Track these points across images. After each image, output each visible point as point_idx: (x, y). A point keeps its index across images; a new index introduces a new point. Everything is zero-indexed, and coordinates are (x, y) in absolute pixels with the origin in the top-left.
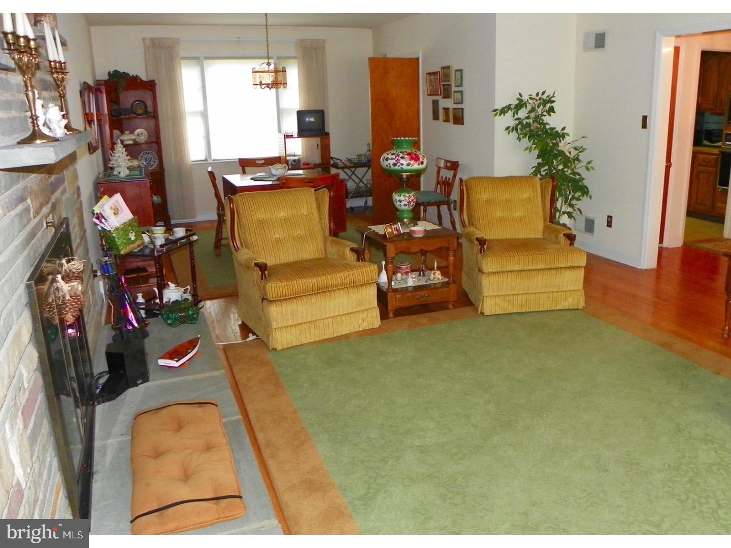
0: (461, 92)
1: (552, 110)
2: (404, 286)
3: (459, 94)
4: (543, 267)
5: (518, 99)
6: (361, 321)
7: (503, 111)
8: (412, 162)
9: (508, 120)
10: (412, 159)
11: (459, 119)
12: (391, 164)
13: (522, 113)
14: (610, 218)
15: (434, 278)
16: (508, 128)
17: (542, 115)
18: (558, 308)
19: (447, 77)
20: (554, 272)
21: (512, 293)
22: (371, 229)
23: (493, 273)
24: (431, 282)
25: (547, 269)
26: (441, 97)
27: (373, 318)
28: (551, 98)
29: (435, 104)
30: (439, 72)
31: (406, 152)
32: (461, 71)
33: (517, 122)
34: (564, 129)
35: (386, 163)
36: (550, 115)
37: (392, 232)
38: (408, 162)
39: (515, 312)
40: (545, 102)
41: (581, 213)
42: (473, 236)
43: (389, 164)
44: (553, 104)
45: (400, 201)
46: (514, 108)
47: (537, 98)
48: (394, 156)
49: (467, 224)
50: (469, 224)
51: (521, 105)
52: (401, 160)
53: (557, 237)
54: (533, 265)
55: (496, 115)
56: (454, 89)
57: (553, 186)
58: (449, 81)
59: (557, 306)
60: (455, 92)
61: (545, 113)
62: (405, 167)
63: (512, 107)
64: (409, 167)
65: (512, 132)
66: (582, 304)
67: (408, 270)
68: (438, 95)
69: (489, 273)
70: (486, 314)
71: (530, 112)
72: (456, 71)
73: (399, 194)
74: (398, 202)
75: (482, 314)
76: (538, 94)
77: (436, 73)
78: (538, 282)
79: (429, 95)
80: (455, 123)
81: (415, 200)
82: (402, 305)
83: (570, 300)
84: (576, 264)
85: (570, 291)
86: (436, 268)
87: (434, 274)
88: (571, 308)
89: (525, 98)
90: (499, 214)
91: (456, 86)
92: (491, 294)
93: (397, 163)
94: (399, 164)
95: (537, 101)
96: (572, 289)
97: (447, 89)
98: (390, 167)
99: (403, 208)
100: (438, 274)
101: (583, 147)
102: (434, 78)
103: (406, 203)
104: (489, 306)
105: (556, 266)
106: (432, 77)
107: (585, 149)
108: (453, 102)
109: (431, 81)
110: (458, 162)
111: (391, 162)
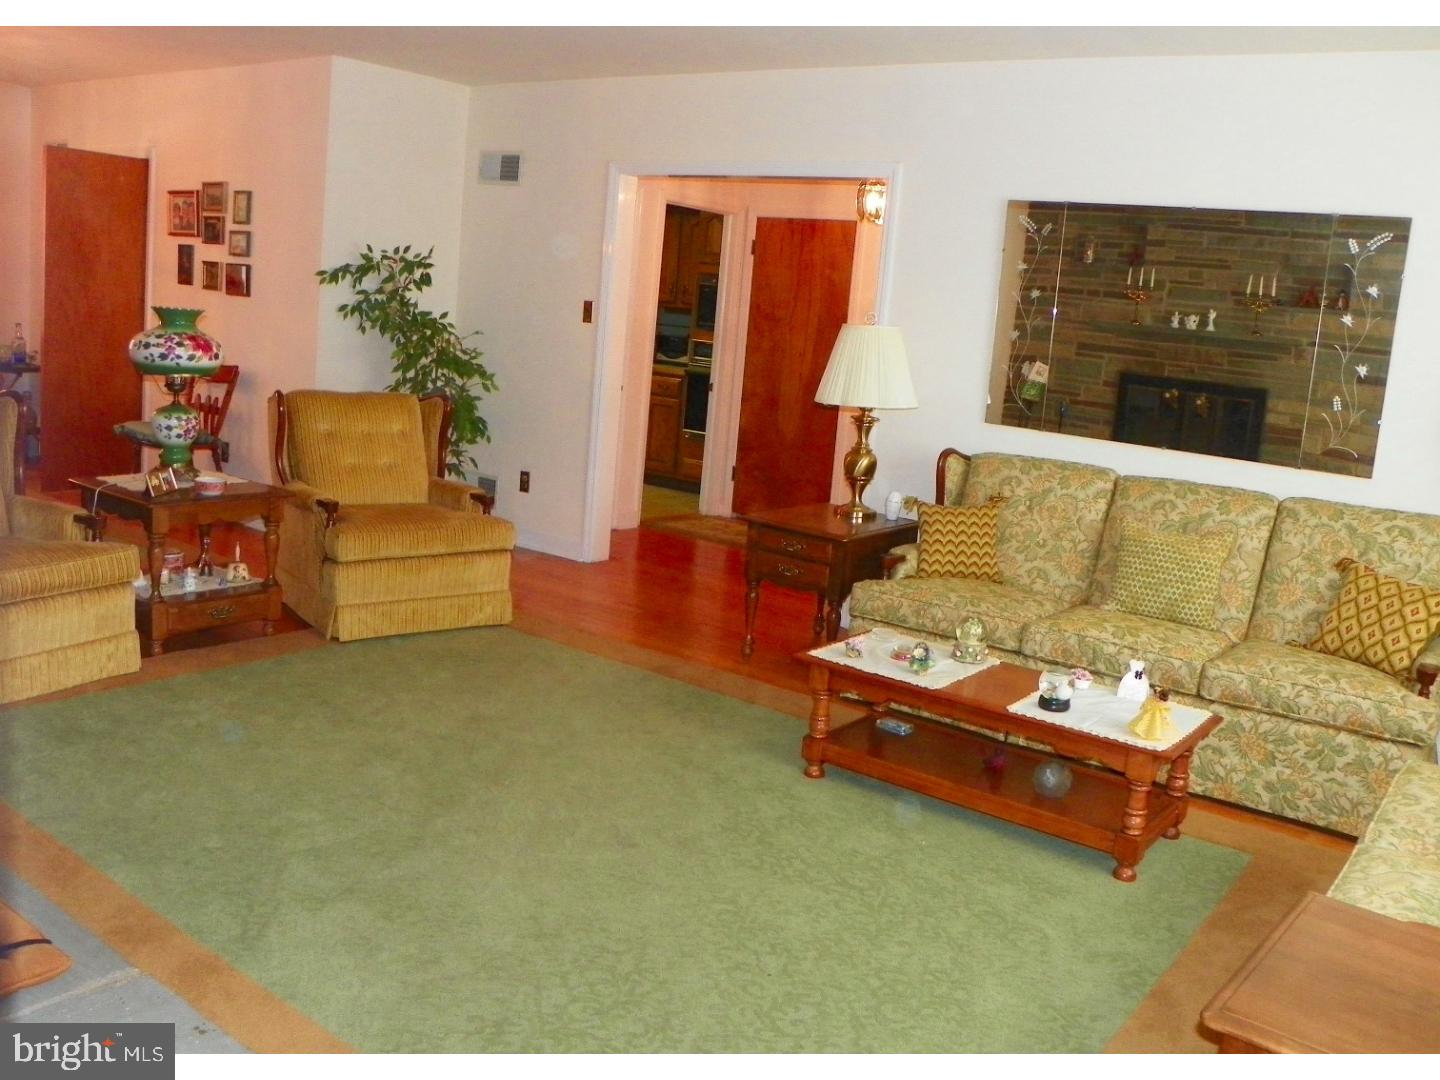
0: (248, 234)
1: (426, 280)
2: (179, 592)
3: (240, 237)
4: (443, 551)
5: (364, 257)
6: (104, 659)
7: (334, 277)
8: (199, 353)
9: (343, 292)
10: (198, 347)
11: (237, 285)
12: (156, 355)
13: (370, 282)
14: (525, 475)
15: (235, 577)
16: (343, 308)
17: (406, 288)
18: (468, 625)
19: (217, 202)
20: (461, 559)
21: (390, 599)
22: (105, 482)
23: (354, 562)
24: (229, 585)
25: (449, 555)
26: (200, 239)
27: (127, 654)
28: (424, 258)
29: (185, 253)
30: (198, 192)
31: (186, 334)
32: (249, 194)
33: (361, 297)
34: (444, 315)
35: (146, 353)
36: (420, 289)
37: (160, 486)
38: (191, 352)
39: (393, 634)
40: (409, 267)
41: (476, 466)
42: (309, 497)
43: (152, 355)
44: (428, 271)
45: (169, 428)
46: (356, 272)
47: (397, 257)
48: (162, 341)
49: (289, 477)
50: (293, 477)
51: (367, 267)
52: (178, 349)
53: (458, 501)
54: (425, 547)
55: (322, 282)
56: (230, 226)
57: (445, 412)
58: (219, 211)
59: (466, 622)
60: (232, 232)
61: (412, 286)
62: (184, 362)
63: (353, 270)
64: (193, 364)
65: (352, 314)
66: (508, 618)
67: (179, 564)
68: (192, 235)
69: (348, 563)
70: (341, 640)
71: (386, 281)
72: (237, 193)
73: (167, 415)
74: (164, 430)
75: (335, 639)
76: (397, 251)
77: (192, 192)
78: (434, 578)
79: (171, 234)
80: (229, 292)
81: (197, 428)
82: (180, 627)
83: (488, 610)
84: (498, 546)
85: (488, 593)
86: (238, 559)
87: (235, 568)
88: (491, 623)
89: (377, 256)
90: (349, 460)
91: (235, 222)
92: (350, 603)
93: (169, 354)
94: (172, 356)
95: (395, 261)
96: (491, 589)
97: (214, 226)
98: (153, 360)
99: (174, 441)
100: (243, 571)
101: (478, 350)
102: (185, 202)
103: (182, 432)
104: (350, 625)
105: (466, 548)
106: (180, 201)
107: (481, 354)
108: (227, 252)
109: (176, 207)
110: (237, 367)
111: (156, 351)
